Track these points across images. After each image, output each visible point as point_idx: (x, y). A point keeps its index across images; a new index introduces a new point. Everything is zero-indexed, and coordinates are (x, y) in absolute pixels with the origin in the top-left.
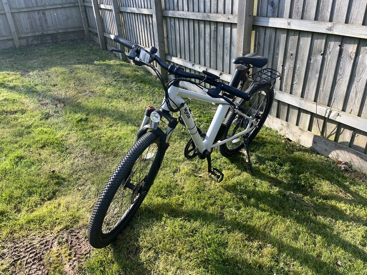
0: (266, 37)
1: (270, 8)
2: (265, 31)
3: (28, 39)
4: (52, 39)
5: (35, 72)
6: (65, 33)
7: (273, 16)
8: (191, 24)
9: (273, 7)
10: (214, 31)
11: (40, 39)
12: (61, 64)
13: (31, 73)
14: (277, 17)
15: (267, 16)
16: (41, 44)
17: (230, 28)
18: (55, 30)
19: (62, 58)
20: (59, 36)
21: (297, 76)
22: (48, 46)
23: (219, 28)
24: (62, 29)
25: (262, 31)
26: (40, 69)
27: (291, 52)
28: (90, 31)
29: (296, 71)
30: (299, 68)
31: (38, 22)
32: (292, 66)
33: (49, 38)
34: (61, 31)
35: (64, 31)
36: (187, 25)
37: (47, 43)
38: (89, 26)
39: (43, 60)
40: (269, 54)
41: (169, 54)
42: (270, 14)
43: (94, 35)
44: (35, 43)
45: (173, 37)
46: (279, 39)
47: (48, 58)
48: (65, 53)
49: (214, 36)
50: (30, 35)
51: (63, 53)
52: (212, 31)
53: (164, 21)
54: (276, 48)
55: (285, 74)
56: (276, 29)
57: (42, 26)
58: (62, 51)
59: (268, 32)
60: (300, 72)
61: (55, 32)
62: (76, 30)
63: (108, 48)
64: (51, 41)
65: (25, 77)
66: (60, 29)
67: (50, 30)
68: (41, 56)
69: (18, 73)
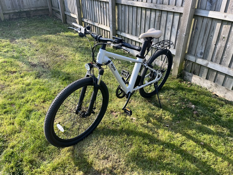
0: (203, 24)
1: (208, 4)
2: (203, 19)
3: (10, 15)
4: (27, 15)
5: (20, 40)
6: (36, 10)
7: (211, 10)
8: (139, 10)
9: (211, 3)
10: (159, 16)
11: (18, 15)
12: (37, 34)
13: (17, 40)
14: (214, 11)
15: (205, 9)
16: (19, 18)
17: (173, 15)
18: (29, 8)
19: (36, 29)
20: (31, 13)
21: (227, 52)
22: (24, 20)
23: (163, 15)
24: (34, 8)
25: (200, 20)
26: (23, 37)
27: (223, 36)
28: (53, 9)
29: (227, 49)
30: (229, 47)
31: (17, 3)
32: (224, 45)
33: (24, 14)
34: (33, 9)
35: (35, 9)
36: (136, 11)
37: (23, 18)
38: (52, 6)
39: (23, 30)
40: (204, 36)
41: (118, 30)
42: (208, 8)
43: (56, 12)
44: (15, 17)
45: (123, 18)
46: (214, 26)
47: (26, 29)
48: (38, 25)
49: (159, 20)
50: (12, 11)
51: (36, 25)
52: (156, 16)
53: (116, 7)
54: (211, 31)
55: (217, 50)
56: (213, 19)
57: (19, 5)
58: (35, 24)
59: (205, 21)
60: (230, 50)
61: (29, 10)
62: (43, 8)
63: (67, 22)
64: (26, 16)
65: (13, 43)
66: (32, 8)
67: (25, 9)
68: (21, 27)
69: (7, 40)
